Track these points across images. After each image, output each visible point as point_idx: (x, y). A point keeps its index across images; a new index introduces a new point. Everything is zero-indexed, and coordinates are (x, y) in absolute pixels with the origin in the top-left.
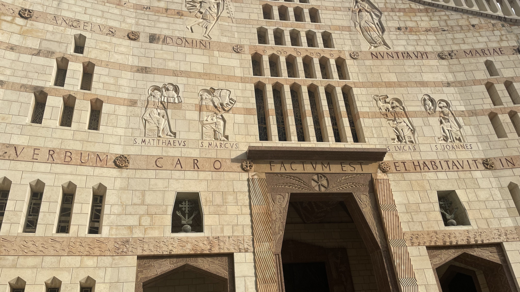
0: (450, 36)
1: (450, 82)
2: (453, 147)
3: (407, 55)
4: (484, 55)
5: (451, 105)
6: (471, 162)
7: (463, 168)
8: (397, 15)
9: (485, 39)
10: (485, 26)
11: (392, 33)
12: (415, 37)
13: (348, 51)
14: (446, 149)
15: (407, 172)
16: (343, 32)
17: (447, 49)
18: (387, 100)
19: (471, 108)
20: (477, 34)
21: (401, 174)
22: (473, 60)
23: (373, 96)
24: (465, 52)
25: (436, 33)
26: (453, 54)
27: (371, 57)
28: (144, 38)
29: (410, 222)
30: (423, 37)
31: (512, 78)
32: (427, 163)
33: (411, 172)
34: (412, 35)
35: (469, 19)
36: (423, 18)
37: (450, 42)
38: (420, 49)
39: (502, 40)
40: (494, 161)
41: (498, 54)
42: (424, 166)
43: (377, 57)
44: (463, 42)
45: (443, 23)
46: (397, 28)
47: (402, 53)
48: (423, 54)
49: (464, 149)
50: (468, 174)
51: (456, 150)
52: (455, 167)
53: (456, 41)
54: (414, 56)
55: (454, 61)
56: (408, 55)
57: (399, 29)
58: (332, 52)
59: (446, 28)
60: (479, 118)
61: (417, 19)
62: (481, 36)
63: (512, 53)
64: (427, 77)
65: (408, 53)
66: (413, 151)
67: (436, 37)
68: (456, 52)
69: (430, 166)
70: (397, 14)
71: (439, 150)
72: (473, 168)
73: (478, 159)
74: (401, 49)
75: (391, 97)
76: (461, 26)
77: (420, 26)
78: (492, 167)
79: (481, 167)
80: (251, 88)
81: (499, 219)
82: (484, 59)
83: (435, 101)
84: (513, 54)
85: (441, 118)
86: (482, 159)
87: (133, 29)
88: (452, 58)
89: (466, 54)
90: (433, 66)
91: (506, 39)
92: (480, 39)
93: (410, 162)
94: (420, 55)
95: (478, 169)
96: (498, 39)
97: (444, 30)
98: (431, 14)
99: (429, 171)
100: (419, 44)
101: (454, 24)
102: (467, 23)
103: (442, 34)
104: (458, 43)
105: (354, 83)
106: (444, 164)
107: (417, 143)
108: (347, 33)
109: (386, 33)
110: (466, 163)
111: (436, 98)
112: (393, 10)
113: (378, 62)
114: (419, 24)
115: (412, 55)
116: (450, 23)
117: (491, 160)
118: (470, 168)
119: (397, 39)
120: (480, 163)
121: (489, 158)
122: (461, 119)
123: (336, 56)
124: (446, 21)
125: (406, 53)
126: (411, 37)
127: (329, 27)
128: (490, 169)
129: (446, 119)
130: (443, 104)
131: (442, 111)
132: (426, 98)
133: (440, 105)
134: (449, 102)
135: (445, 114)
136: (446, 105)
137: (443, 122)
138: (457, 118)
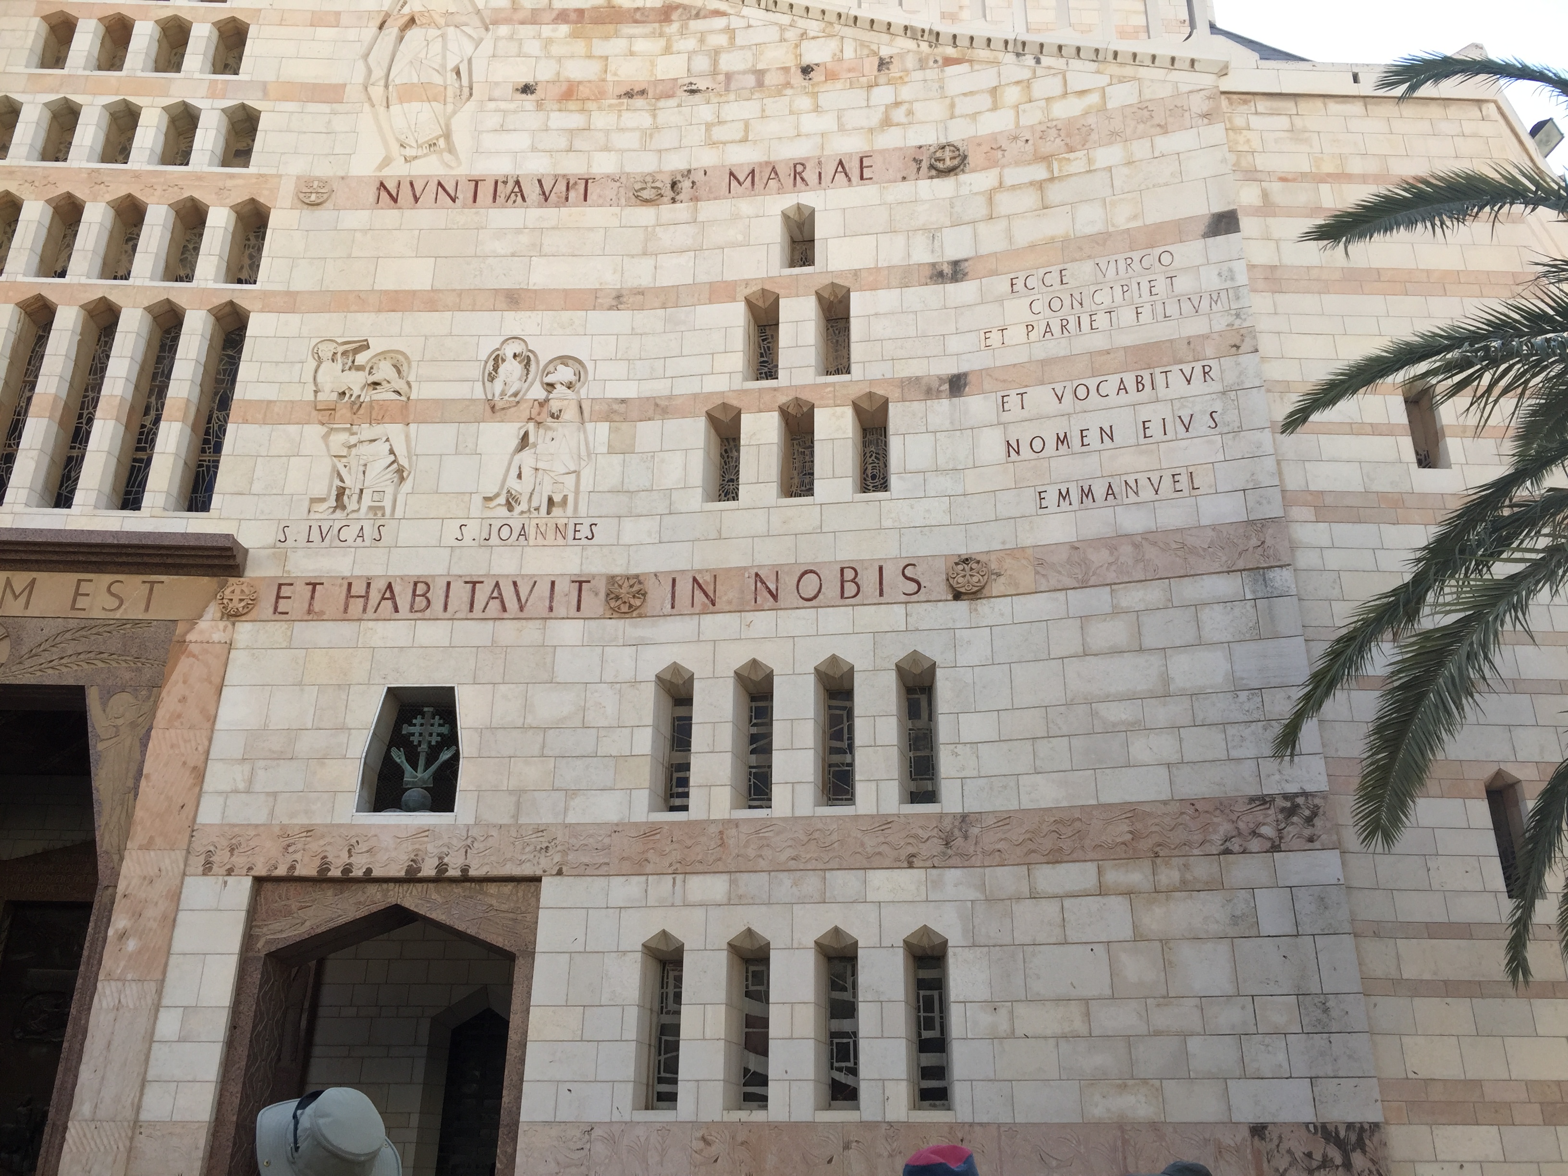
0: (705, 112)
1: (624, 292)
2: (523, 533)
3: (513, 190)
4: (795, 185)
5: (591, 377)
6: (562, 586)
7: (521, 608)
8: (544, 35)
9: (827, 122)
10: (849, 70)
11: (492, 105)
12: (575, 120)
13: (298, 178)
14: (494, 541)
15: (310, 617)
16: (312, 107)
17: (676, 163)
18: (361, 358)
19: (658, 388)
20: (805, 102)
21: (284, 625)
22: (746, 206)
23: (314, 341)
24: (731, 174)
25: (662, 103)
26: (686, 184)
27: (372, 198)
29: (236, 791)
30: (601, 120)
31: (856, 273)
32: (397, 589)
33: (325, 617)
34: (564, 114)
35: (805, 44)
36: (640, 45)
37: (697, 135)
38: (574, 166)
39: (887, 123)
40: (650, 585)
41: (850, 180)
42: (383, 598)
43: (395, 200)
44: (739, 135)
45: (702, 63)
46: (522, 85)
47: (496, 183)
48: (576, 183)
49: (561, 540)
50: (531, 632)
51: (532, 541)
52: (495, 605)
53: (718, 133)
54: (538, 189)
55: (682, 210)
56: (516, 189)
57: (527, 89)
58: (229, 183)
59: (701, 84)
60: (672, 425)
61: (614, 46)
62: (817, 109)
63: (899, 176)
65: (518, 183)
66: (368, 542)
67: (654, 116)
68: (698, 177)
69: (403, 601)
70: (547, 30)
71: (467, 541)
72: (560, 610)
73: (594, 577)
74: (501, 167)
75: (377, 346)
76: (760, 74)
77: (615, 74)
78: (631, 606)
79: (593, 603)
81: (571, 793)
82: (788, 201)
83: (538, 362)
84: (904, 178)
85: (531, 426)
88: (677, 198)
89: (734, 183)
90: (591, 229)
91: (904, 120)
92: (811, 123)
93: (340, 581)
94: (561, 187)
95: (578, 615)
96: (876, 117)
97: (693, 92)
98: (674, 27)
99: (397, 616)
100: (578, 144)
101: (741, 67)
102: (790, 61)
103: (679, 106)
104: (724, 138)
105: (265, 294)
106: (460, 593)
107: (399, 514)
108: (325, 108)
109: (471, 106)
110: (543, 589)
111: (546, 350)
112: (534, 17)
113: (389, 216)
114: (612, 67)
115: (532, 191)
116: (730, 62)
117: (640, 583)
118: (551, 609)
119: (502, 129)
120: (597, 594)
121: (637, 576)
122: (603, 428)
123: (240, 197)
124: (716, 53)
125: (511, 184)
126: (561, 120)
127: (264, 87)
128: (623, 615)
129: (549, 428)
130: (565, 374)
131: (547, 400)
132: (510, 350)
133: (549, 379)
134: (590, 366)
135: (554, 410)
136: (573, 378)
137: (532, 439)
138: (589, 426)
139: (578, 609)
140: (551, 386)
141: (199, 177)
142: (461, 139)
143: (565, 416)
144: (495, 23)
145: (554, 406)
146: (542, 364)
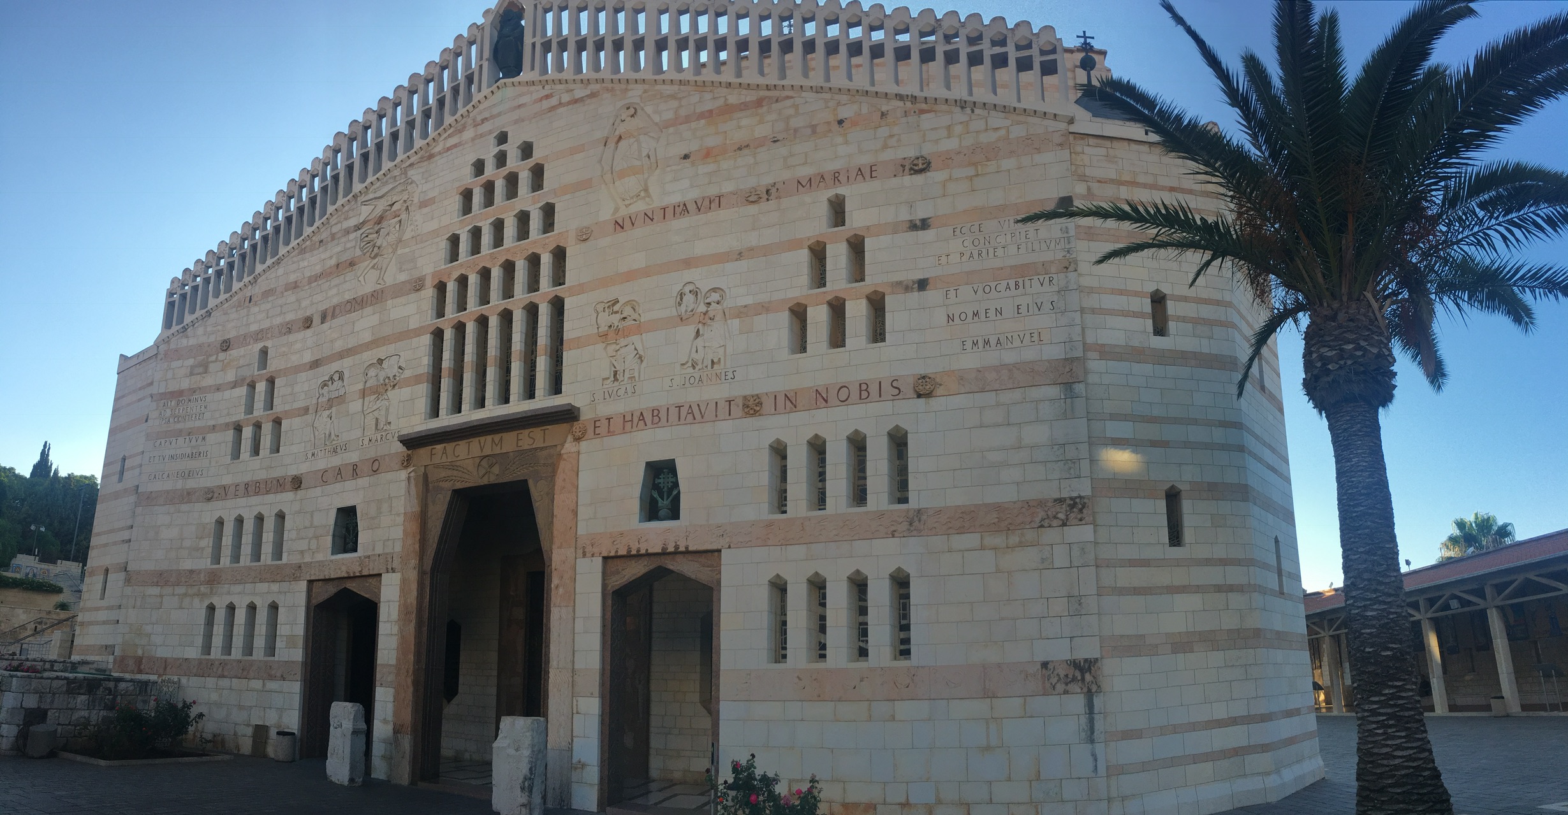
0: (781, 150)
1: (743, 251)
2: (701, 380)
3: (683, 209)
4: (834, 184)
6: (721, 405)
7: (703, 418)
8: (693, 127)
11: (669, 169)
12: (711, 167)
13: (577, 229)
14: (687, 385)
15: (609, 435)
16: (579, 193)
17: (768, 180)
19: (764, 297)
21: (599, 440)
23: (594, 305)
24: (798, 180)
25: (758, 150)
26: (773, 190)
27: (612, 230)
28: (317, 320)
29: (590, 519)
30: (726, 165)
32: (645, 414)
33: (616, 434)
34: (705, 165)
36: (743, 122)
37: (778, 163)
38: (713, 191)
40: (764, 398)
42: (639, 421)
43: (623, 228)
44: (803, 161)
45: (780, 126)
46: (682, 156)
47: (674, 206)
49: (719, 381)
50: (709, 428)
51: (705, 383)
52: (690, 417)
53: (790, 160)
54: (695, 206)
55: (772, 204)
58: (547, 241)
59: (779, 136)
60: (771, 316)
61: (730, 126)
64: (701, 248)
65: (685, 205)
66: (630, 395)
67: (754, 157)
69: (648, 420)
70: (693, 125)
71: (675, 387)
72: (721, 416)
73: (736, 398)
74: (676, 199)
75: (623, 300)
76: (813, 127)
77: (732, 139)
78: (755, 410)
79: (737, 411)
83: (701, 293)
85: (700, 326)
86: (745, 398)
87: (309, 312)
88: (770, 198)
89: (799, 185)
90: (723, 221)
93: (620, 417)
94: (707, 202)
95: (729, 418)
97: (775, 141)
98: (764, 108)
99: (646, 428)
100: (714, 179)
101: (804, 124)
103: (768, 150)
104: (793, 162)
105: (570, 288)
106: (673, 413)
107: (642, 378)
108: (585, 192)
109: (658, 172)
110: (712, 407)
111: (704, 286)
112: (687, 120)
113: (620, 237)
114: (729, 136)
115: (692, 207)
116: (796, 123)
117: (759, 398)
118: (716, 416)
119: (675, 180)
120: (738, 406)
121: (757, 395)
122: (736, 322)
123: (553, 246)
125: (682, 206)
126: (703, 169)
127: (556, 191)
128: (752, 415)
129: (710, 325)
130: (715, 297)
131: (707, 312)
132: (687, 289)
133: (708, 301)
134: (727, 291)
135: (712, 316)
136: (719, 299)
137: (701, 333)
138: (729, 322)
139: (730, 415)
140: (709, 304)
141: (535, 242)
143: (716, 319)
144: (667, 127)
145: (711, 314)
146: (703, 294)
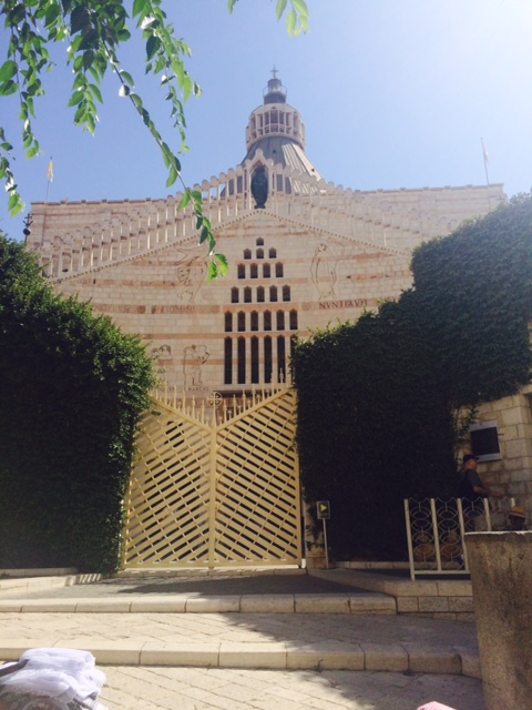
8: (351, 262)
11: (342, 282)
12: (361, 285)
28: (148, 310)
34: (358, 283)
44: (399, 288)
45: (388, 269)
46: (347, 277)
47: (345, 301)
48: (363, 301)
53: (394, 287)
54: (355, 304)
56: (351, 303)
57: (349, 277)
59: (389, 275)
61: (367, 265)
74: (345, 298)
76: (403, 272)
80: (222, 342)
87: (142, 304)
94: (360, 302)
97: (387, 276)
100: (363, 291)
101: (398, 270)
104: (396, 289)
105: (300, 332)
109: (337, 282)
113: (323, 311)
116: (395, 269)
119: (345, 288)
123: (291, 309)
124: (391, 267)
125: (349, 302)
126: (358, 285)
127: (290, 280)
141: (281, 304)
142: (336, 291)
